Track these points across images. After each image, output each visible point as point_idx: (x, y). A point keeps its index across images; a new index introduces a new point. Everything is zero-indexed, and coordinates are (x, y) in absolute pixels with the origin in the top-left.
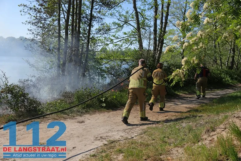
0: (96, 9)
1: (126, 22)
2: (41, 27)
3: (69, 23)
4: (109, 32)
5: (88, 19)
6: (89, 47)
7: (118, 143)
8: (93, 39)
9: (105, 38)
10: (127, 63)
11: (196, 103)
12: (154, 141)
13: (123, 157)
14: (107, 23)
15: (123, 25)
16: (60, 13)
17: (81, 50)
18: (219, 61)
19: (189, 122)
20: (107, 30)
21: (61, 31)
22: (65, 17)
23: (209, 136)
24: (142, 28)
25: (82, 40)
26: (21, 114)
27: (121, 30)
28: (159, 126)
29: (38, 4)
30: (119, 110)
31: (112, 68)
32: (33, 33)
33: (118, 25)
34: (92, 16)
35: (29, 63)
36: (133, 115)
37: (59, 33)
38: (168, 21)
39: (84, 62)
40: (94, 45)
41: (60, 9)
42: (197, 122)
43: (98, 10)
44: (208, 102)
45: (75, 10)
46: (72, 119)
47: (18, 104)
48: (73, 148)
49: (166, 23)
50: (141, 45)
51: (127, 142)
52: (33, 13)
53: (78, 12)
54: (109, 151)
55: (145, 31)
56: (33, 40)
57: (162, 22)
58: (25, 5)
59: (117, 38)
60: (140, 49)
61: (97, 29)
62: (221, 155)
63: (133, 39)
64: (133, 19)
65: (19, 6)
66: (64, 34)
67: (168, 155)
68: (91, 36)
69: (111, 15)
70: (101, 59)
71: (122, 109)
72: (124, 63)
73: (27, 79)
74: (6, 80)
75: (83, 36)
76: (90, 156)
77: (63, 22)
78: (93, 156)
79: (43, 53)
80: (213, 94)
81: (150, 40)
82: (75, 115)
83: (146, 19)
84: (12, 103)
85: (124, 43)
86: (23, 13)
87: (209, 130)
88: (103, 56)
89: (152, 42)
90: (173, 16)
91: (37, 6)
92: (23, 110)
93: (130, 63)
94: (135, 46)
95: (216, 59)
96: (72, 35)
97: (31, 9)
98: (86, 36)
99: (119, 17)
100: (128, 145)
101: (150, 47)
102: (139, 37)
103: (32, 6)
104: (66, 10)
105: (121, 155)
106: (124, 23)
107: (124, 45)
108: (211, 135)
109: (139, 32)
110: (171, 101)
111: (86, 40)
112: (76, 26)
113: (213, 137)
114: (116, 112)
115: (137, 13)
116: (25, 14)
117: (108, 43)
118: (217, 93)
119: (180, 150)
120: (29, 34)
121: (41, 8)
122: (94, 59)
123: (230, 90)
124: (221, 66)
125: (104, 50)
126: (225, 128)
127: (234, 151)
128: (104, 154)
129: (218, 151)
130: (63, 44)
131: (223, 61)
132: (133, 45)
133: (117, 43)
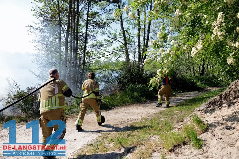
0: (90, 29)
1: (115, 39)
2: (45, 44)
3: (68, 41)
4: (101, 47)
5: (83, 37)
6: (85, 60)
7: (110, 135)
8: (88, 53)
9: (98, 52)
10: (117, 72)
11: (173, 103)
12: (138, 132)
13: (113, 144)
14: (99, 40)
15: (113, 42)
16: (60, 32)
17: (78, 62)
18: (192, 69)
19: (166, 117)
20: (99, 46)
21: (62, 48)
22: (65, 36)
23: (179, 125)
24: (128, 43)
25: (79, 54)
26: (30, 115)
27: (111, 45)
28: (143, 121)
29: (43, 25)
30: (111, 110)
31: (105, 76)
32: (38, 49)
33: (109, 41)
34: (87, 35)
35: (35, 74)
36: (122, 114)
37: (60, 49)
38: (149, 38)
39: (81, 72)
40: (89, 58)
41: (61, 29)
42: (172, 117)
43: (92, 30)
44: (183, 102)
45: (73, 30)
46: (73, 118)
47: (28, 107)
48: (74, 140)
49: (148, 39)
50: (128, 58)
51: (117, 134)
52: (38, 33)
53: (75, 31)
54: (103, 141)
55: (131, 46)
56: (38, 55)
57: (144, 39)
58: (31, 26)
59: (108, 52)
60: (127, 61)
61: (91, 45)
62: (185, 138)
63: (121, 52)
64: (121, 37)
65: (26, 26)
66: (65, 49)
67: (147, 140)
68: (86, 51)
69: (102, 33)
70: (96, 69)
71: (113, 109)
72: (114, 72)
73: (33, 87)
74: (18, 88)
75: (80, 51)
76: (88, 145)
77: (63, 39)
78: (90, 145)
79: (47, 66)
80: (187, 96)
81: (135, 53)
82: (75, 115)
83: (131, 36)
84: (23, 107)
85: (113, 56)
86: (30, 33)
87: (178, 121)
88: (97, 67)
89: (137, 55)
90: (154, 34)
91: (42, 27)
92: (32, 112)
93: (120, 72)
94: (123, 59)
95: (190, 67)
96: (71, 50)
97: (36, 29)
98: (82, 50)
99: (109, 35)
100: (117, 136)
101: (136, 58)
102: (126, 51)
103: (37, 27)
104: (66, 30)
105: (112, 143)
106: (113, 40)
107: (113, 58)
108: (180, 124)
109: (126, 46)
110: (152, 102)
111: (83, 54)
112: (74, 42)
113: (182, 126)
114: (109, 111)
115: (124, 31)
116: (32, 33)
117: (101, 56)
118: (190, 95)
119: (157, 137)
120: (35, 50)
121: (44, 29)
122: (90, 69)
123: (201, 93)
124: (194, 73)
125: (97, 62)
126: (190, 119)
127: (194, 134)
128: (99, 143)
129: (183, 135)
130: (63, 58)
131: (195, 69)
132: (121, 58)
133: (108, 56)
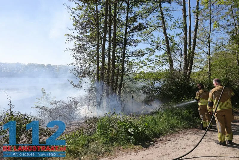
1: (158, 46)
9: (140, 61)
10: (159, 82)
14: (141, 49)
15: (155, 50)
22: (101, 42)
24: (171, 51)
27: (153, 54)
32: (76, 58)
33: (151, 50)
38: (196, 43)
50: (172, 65)
59: (150, 61)
63: (164, 61)
65: (65, 35)
81: (181, 60)
83: (175, 44)
94: (166, 67)
99: (151, 42)
102: (169, 58)
107: (156, 66)
109: (169, 54)
115: (167, 38)
117: (143, 65)
120: (73, 59)
132: (164, 66)
133: (150, 65)
